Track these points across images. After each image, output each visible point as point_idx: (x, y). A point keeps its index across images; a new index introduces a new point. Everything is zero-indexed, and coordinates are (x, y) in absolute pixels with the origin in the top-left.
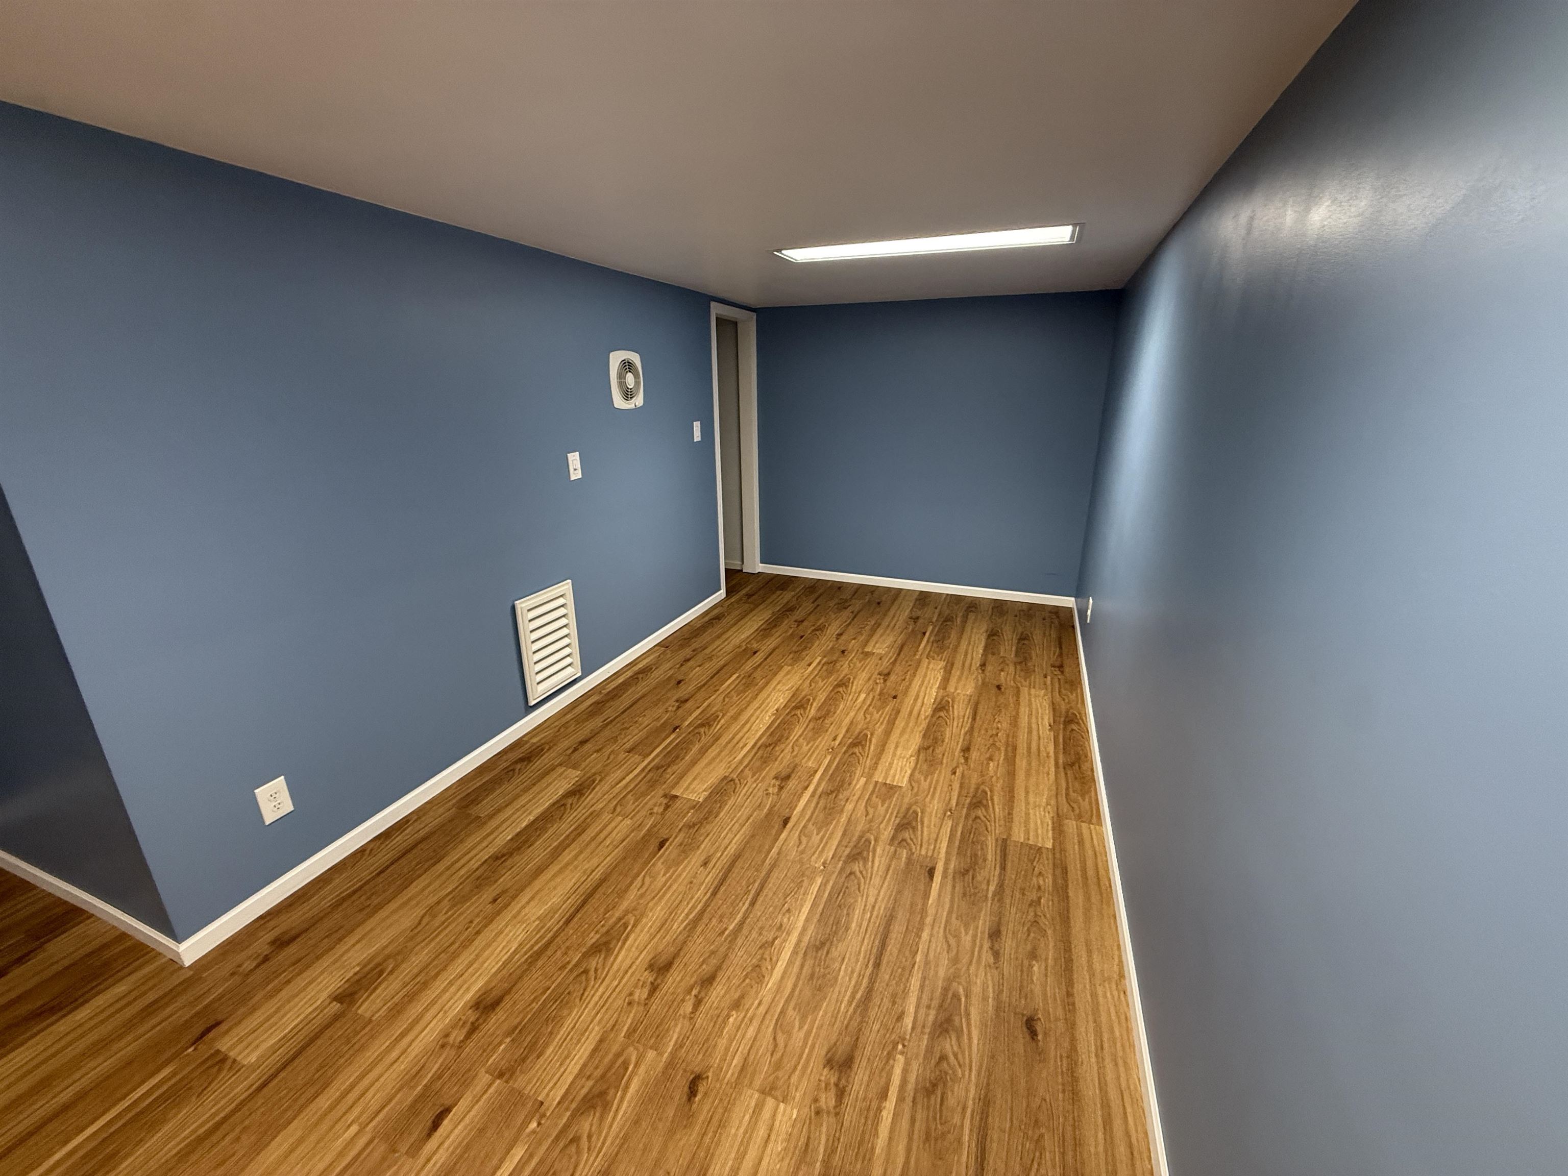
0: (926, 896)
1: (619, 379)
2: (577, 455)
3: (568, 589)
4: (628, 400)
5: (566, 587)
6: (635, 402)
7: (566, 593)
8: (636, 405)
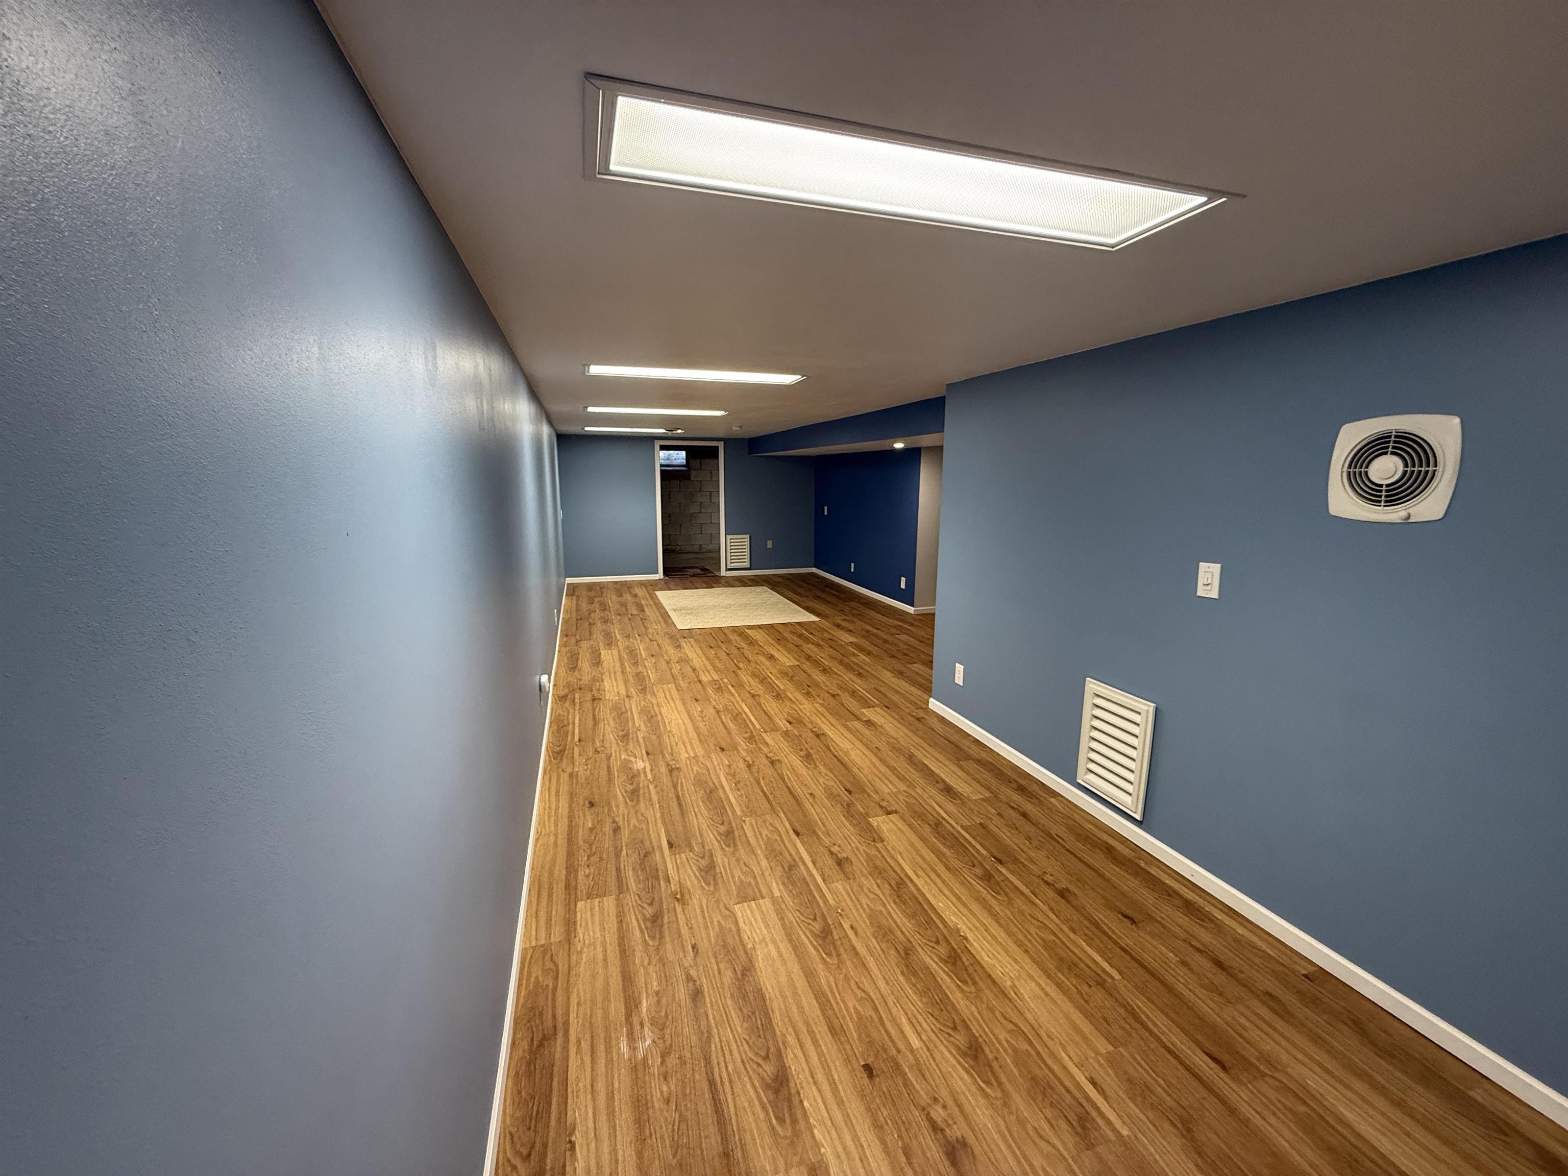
0: (667, 832)
1: (1350, 467)
2: (1216, 568)
3: (1148, 711)
4: (1380, 506)
5: (1146, 708)
6: (1410, 511)
7: (1144, 714)
8: (1409, 517)
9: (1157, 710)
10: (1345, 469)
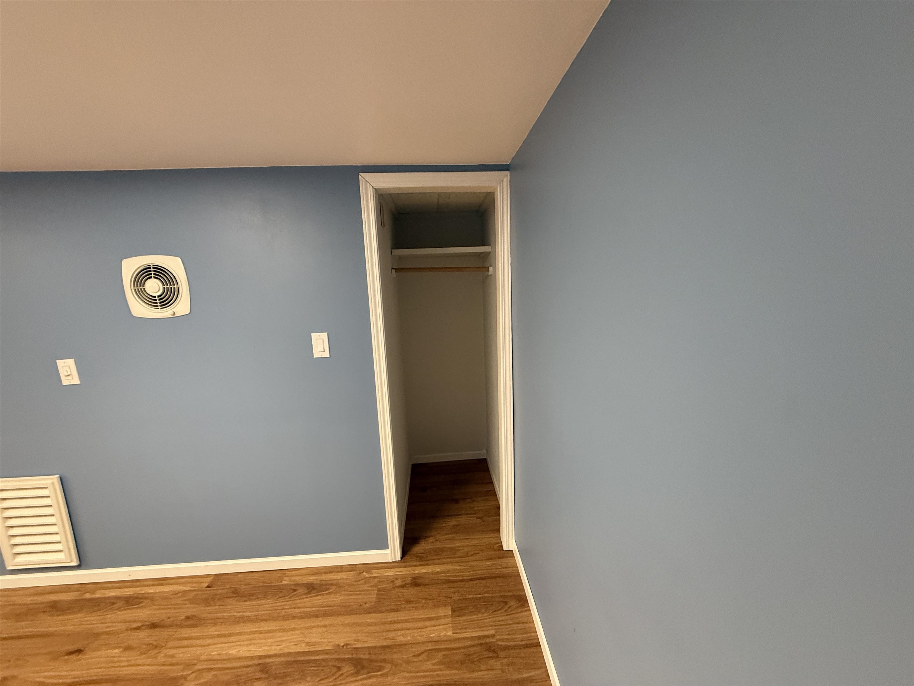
1: (134, 286)
2: (71, 362)
3: (53, 483)
4: (158, 308)
5: (50, 481)
6: (173, 310)
7: (51, 487)
8: (174, 314)
9: (62, 480)
10: (132, 287)
